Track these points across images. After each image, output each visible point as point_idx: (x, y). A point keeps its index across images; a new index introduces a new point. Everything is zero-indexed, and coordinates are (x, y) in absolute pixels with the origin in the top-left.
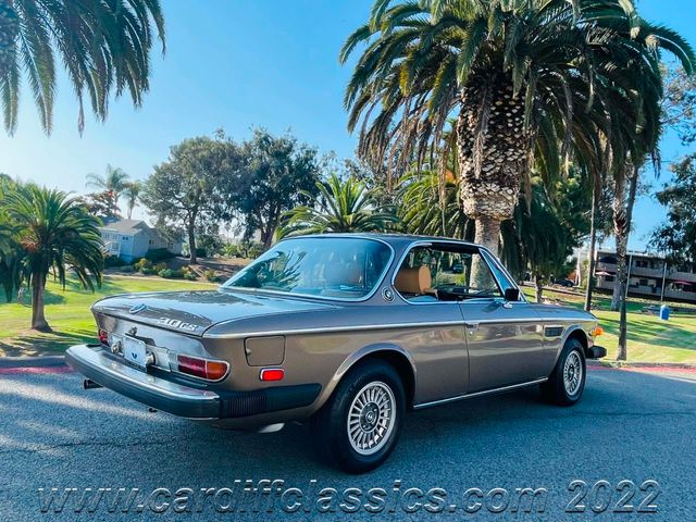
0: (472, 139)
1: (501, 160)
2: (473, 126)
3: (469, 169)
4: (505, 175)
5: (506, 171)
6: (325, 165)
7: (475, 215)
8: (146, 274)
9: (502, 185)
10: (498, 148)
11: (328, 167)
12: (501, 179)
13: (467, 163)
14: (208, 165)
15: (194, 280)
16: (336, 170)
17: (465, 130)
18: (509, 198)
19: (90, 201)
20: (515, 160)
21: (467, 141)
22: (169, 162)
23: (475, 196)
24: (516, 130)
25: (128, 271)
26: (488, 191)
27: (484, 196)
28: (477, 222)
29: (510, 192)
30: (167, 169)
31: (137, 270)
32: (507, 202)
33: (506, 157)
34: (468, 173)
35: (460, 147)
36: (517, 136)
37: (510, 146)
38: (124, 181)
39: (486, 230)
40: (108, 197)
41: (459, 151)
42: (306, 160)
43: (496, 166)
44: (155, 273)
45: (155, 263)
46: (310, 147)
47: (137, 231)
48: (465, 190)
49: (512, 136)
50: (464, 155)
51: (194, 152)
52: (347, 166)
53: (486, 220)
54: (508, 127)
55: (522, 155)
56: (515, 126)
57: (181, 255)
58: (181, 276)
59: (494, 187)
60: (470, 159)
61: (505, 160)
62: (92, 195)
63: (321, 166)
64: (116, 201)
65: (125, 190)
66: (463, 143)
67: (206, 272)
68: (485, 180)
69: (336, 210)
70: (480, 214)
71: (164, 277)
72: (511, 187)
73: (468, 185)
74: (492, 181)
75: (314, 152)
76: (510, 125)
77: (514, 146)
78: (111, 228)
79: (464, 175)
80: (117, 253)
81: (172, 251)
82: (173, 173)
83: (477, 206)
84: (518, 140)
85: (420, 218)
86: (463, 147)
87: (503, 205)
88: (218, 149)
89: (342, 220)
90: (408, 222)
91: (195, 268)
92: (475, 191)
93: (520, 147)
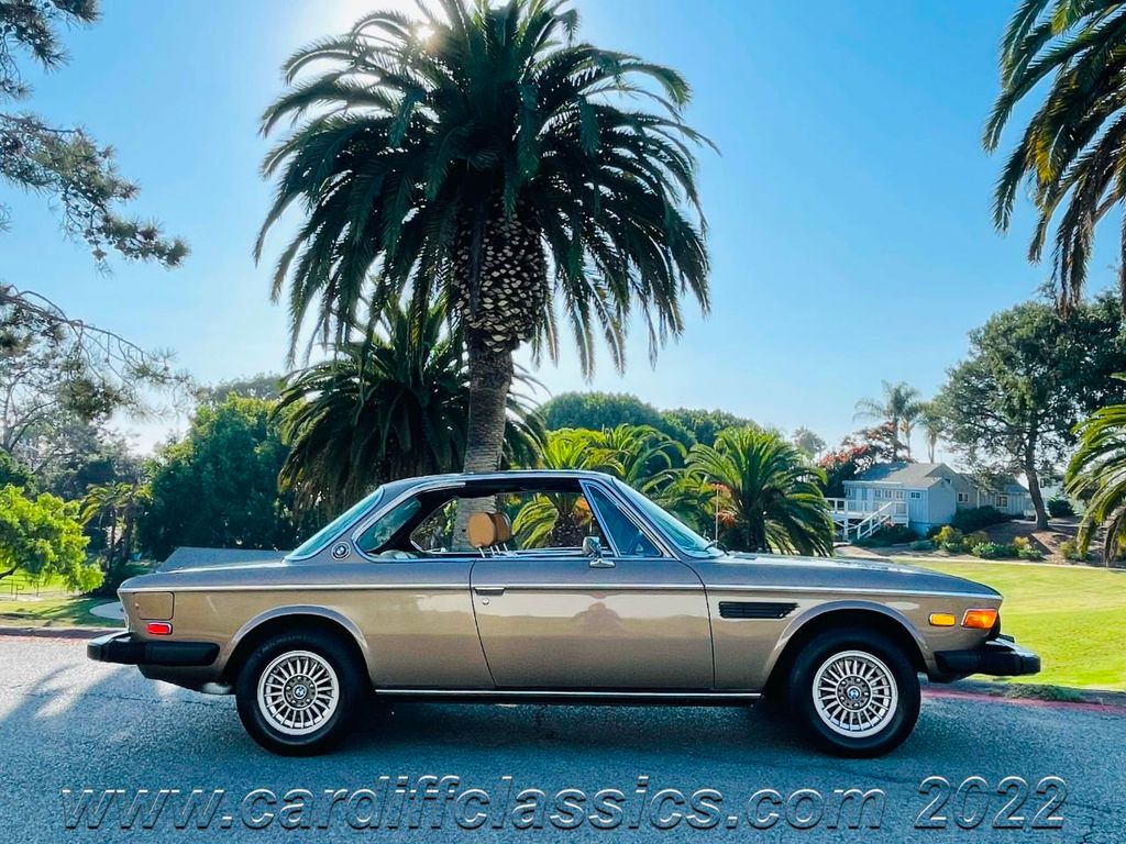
8: (953, 552)
14: (1032, 351)
15: (1038, 559)
19: (861, 443)
22: (971, 360)
25: (921, 549)
30: (970, 370)
31: (936, 546)
38: (911, 402)
40: (889, 432)
44: (967, 551)
45: (966, 533)
47: (932, 481)
51: (1004, 334)
57: (1022, 517)
58: (1012, 554)
62: (864, 432)
64: (908, 435)
65: (919, 416)
67: (1064, 545)
71: (982, 557)
78: (893, 480)
80: (905, 521)
81: (1002, 510)
82: (980, 376)
88: (1046, 319)
91: (1044, 538)
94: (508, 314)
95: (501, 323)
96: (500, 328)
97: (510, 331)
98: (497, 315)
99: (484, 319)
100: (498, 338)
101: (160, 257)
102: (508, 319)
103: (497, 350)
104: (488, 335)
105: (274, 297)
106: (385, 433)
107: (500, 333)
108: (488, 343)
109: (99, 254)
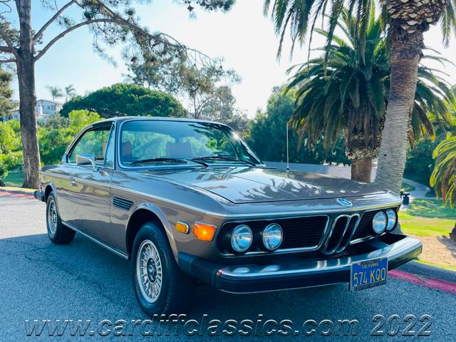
94: (420, 4)
95: (415, 12)
96: (413, 16)
97: (422, 17)
98: (411, 6)
99: (401, 11)
100: (412, 23)
101: (220, 7)
102: (420, 8)
103: (411, 32)
104: (405, 22)
105: (265, 13)
106: (343, 97)
107: (413, 19)
108: (404, 28)
109: (190, 8)
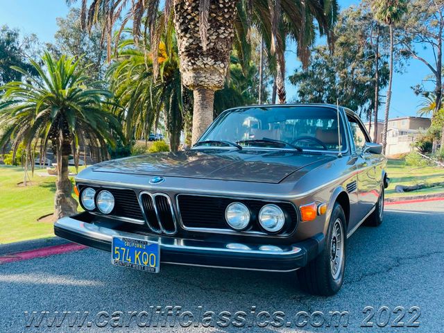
0: (189, 17)
1: (215, 37)
2: (189, 6)
3: (187, 44)
4: (218, 51)
5: (218, 47)
6: (27, 47)
7: (194, 86)
9: (215, 59)
10: (211, 26)
11: (31, 49)
12: (215, 54)
13: (185, 39)
16: (39, 52)
17: (182, 8)
18: (222, 71)
20: (225, 38)
21: (185, 18)
23: (194, 69)
24: (226, 10)
26: (205, 64)
27: (201, 69)
28: (196, 93)
29: (222, 65)
32: (220, 74)
33: (219, 34)
34: (186, 48)
35: (178, 24)
36: (227, 16)
37: (221, 25)
39: (203, 99)
41: (177, 28)
42: (8, 42)
43: (211, 42)
46: (11, 29)
48: (183, 63)
49: (223, 16)
50: (182, 32)
52: (48, 49)
53: (203, 90)
54: (219, 7)
55: (230, 33)
56: (225, 7)
59: (210, 61)
60: (188, 35)
61: (218, 37)
63: (23, 48)
66: (181, 21)
68: (202, 54)
69: (50, 86)
70: (198, 85)
72: (223, 62)
73: (187, 59)
74: (208, 55)
75: (15, 34)
76: (221, 6)
77: (225, 26)
79: (183, 50)
83: (195, 78)
84: (227, 20)
85: (129, 92)
86: (181, 24)
87: (216, 78)
89: (58, 95)
90: (119, 96)
92: (193, 64)
93: (229, 26)
